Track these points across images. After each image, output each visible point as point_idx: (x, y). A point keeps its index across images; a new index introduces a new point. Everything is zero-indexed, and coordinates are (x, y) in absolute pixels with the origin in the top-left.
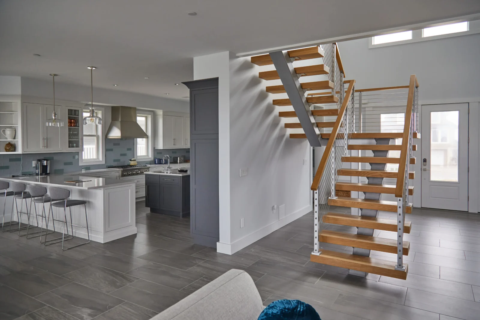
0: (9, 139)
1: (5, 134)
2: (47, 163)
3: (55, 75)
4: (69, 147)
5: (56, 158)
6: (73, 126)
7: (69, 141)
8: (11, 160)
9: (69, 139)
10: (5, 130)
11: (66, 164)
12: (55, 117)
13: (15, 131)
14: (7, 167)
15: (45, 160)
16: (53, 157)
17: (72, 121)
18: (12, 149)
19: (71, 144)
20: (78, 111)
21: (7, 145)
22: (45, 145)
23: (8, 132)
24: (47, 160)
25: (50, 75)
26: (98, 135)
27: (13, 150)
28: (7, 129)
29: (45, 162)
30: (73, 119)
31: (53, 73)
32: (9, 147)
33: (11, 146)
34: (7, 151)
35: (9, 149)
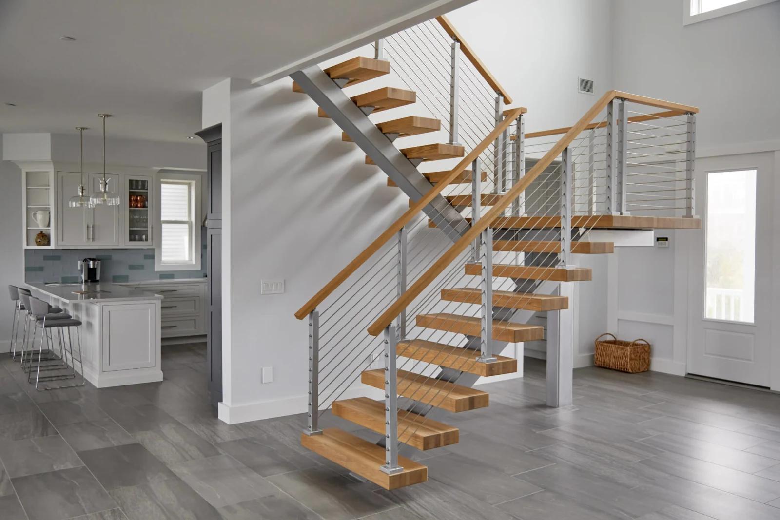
0: (42, 227)
1: (36, 220)
2: (94, 264)
3: (83, 129)
4: (130, 240)
5: (115, 257)
6: (141, 207)
7: (130, 231)
8: (46, 258)
9: (130, 227)
10: (36, 213)
11: (132, 267)
12: (82, 193)
13: (49, 215)
14: (41, 269)
15: (91, 259)
16: (111, 256)
17: (139, 198)
18: (43, 242)
19: (133, 235)
20: (148, 181)
21: (38, 235)
22: (91, 237)
23: (40, 216)
24: (94, 260)
25: (76, 128)
26: (191, 222)
27: (46, 243)
28: (39, 212)
29: (91, 262)
30: (139, 196)
31: (79, 126)
32: (39, 239)
33: (43, 237)
34: (39, 244)
35: (40, 241)
